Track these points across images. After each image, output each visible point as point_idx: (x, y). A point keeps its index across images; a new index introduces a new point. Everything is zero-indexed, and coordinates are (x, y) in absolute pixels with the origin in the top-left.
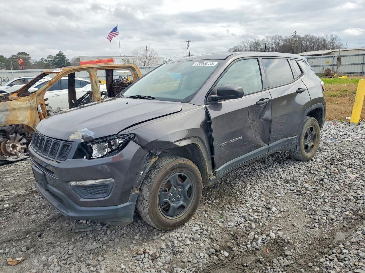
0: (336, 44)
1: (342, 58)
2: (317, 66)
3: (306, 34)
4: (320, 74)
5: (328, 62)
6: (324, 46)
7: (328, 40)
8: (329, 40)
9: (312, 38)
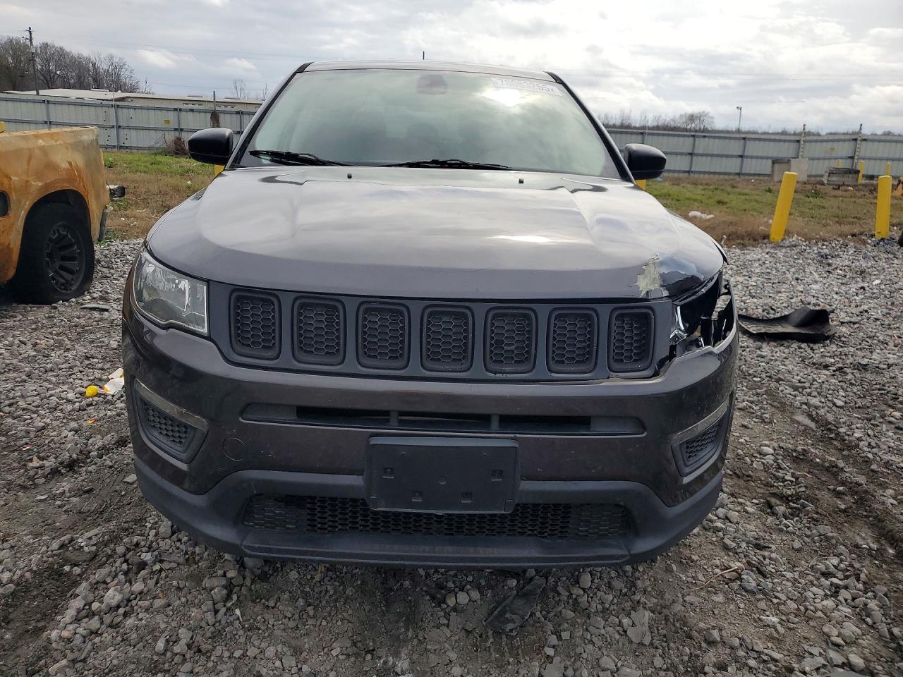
0: (122, 77)
1: (221, 116)
2: (143, 129)
3: (45, 41)
4: (157, 149)
5: (167, 122)
6: (95, 80)
7: (104, 66)
8: (106, 67)
9: (61, 53)
